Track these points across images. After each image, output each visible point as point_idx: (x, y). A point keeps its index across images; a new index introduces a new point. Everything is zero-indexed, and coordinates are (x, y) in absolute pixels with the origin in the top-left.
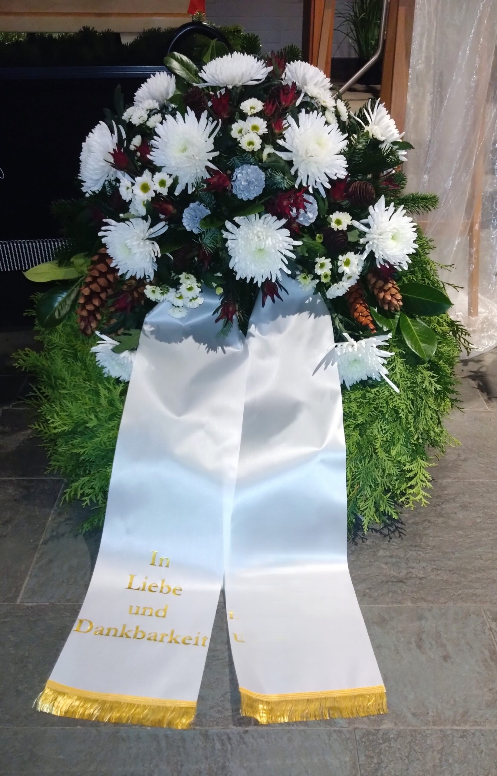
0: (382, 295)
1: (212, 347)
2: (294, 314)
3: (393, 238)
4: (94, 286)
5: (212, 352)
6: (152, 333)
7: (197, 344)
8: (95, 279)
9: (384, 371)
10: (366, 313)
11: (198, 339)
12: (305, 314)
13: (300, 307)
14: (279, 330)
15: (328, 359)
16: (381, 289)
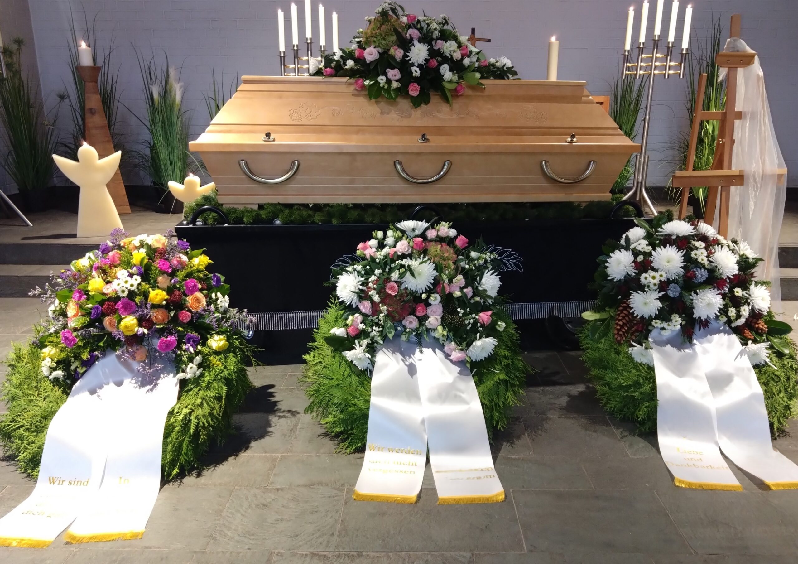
0: (757, 326)
1: (679, 349)
2: (715, 334)
3: (762, 300)
4: (624, 321)
5: (679, 352)
6: (653, 342)
7: (672, 348)
8: (624, 318)
9: (768, 360)
10: (750, 334)
11: (672, 346)
12: (722, 334)
13: (718, 331)
14: (710, 342)
15: (741, 353)
16: (756, 323)
